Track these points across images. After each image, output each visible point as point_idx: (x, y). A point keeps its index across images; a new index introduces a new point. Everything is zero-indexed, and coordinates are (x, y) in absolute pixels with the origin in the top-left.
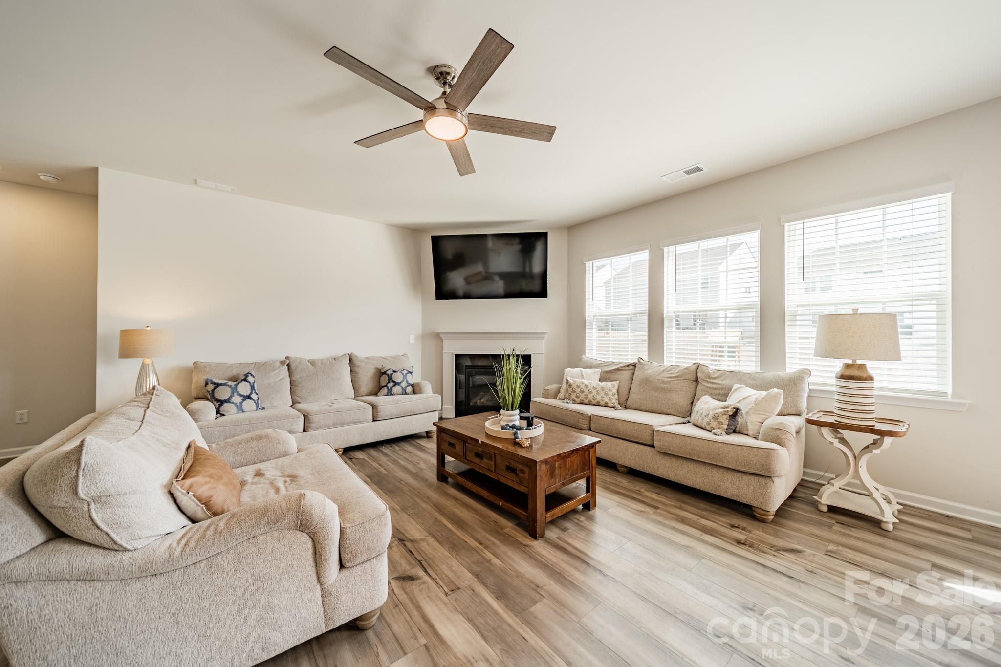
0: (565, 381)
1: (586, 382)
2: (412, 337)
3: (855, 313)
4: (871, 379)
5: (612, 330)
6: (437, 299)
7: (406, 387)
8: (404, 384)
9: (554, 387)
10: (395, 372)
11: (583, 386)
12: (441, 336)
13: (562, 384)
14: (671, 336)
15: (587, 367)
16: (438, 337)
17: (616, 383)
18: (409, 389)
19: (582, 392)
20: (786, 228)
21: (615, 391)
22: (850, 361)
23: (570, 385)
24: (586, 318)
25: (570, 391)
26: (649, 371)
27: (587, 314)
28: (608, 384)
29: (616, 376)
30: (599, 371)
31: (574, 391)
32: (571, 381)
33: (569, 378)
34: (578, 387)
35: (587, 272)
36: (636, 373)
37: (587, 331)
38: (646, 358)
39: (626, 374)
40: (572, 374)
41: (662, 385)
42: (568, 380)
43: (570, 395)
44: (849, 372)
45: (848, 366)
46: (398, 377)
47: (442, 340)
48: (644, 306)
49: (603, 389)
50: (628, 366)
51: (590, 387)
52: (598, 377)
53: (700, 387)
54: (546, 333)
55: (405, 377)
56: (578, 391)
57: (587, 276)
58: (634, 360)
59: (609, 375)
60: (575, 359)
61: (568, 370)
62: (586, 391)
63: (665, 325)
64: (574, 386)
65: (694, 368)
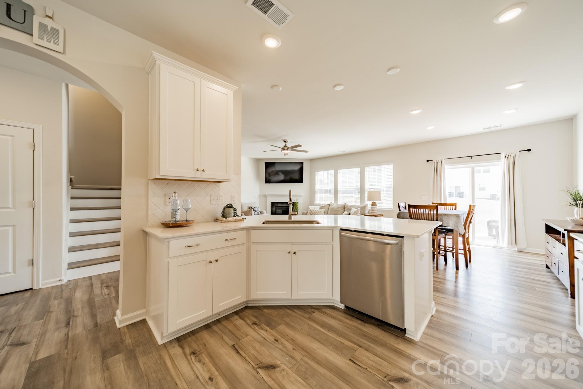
0: (309, 209)
1: (315, 209)
2: (256, 196)
3: (374, 191)
4: (376, 205)
5: (324, 194)
6: (266, 183)
7: (259, 212)
8: (258, 211)
9: (306, 211)
10: (255, 207)
11: (314, 211)
12: (267, 196)
13: (308, 211)
14: (340, 196)
15: (316, 206)
16: (265, 196)
17: (324, 210)
18: (260, 213)
19: (314, 212)
20: (366, 168)
21: (324, 212)
22: (373, 201)
23: (311, 210)
24: (316, 190)
25: (311, 212)
26: (333, 206)
27: (316, 189)
28: (322, 210)
29: (324, 208)
30: (319, 206)
31: (312, 212)
32: (311, 209)
33: (310, 208)
34: (313, 211)
35: (316, 175)
36: (330, 207)
37: (316, 194)
38: (333, 202)
39: (327, 207)
40: (312, 208)
41: (337, 210)
42: (310, 209)
43: (311, 213)
44: (373, 204)
45: (373, 203)
46: (256, 209)
47: (267, 197)
48: (333, 187)
49: (320, 211)
50: (328, 205)
51: (317, 211)
52: (319, 208)
53: (345, 210)
54: (302, 195)
55: (258, 209)
56: (313, 212)
57: (316, 177)
58: (329, 203)
59: (322, 208)
60: (312, 203)
61: (310, 206)
62: (315, 212)
63: (338, 193)
64: (312, 211)
65: (344, 204)
